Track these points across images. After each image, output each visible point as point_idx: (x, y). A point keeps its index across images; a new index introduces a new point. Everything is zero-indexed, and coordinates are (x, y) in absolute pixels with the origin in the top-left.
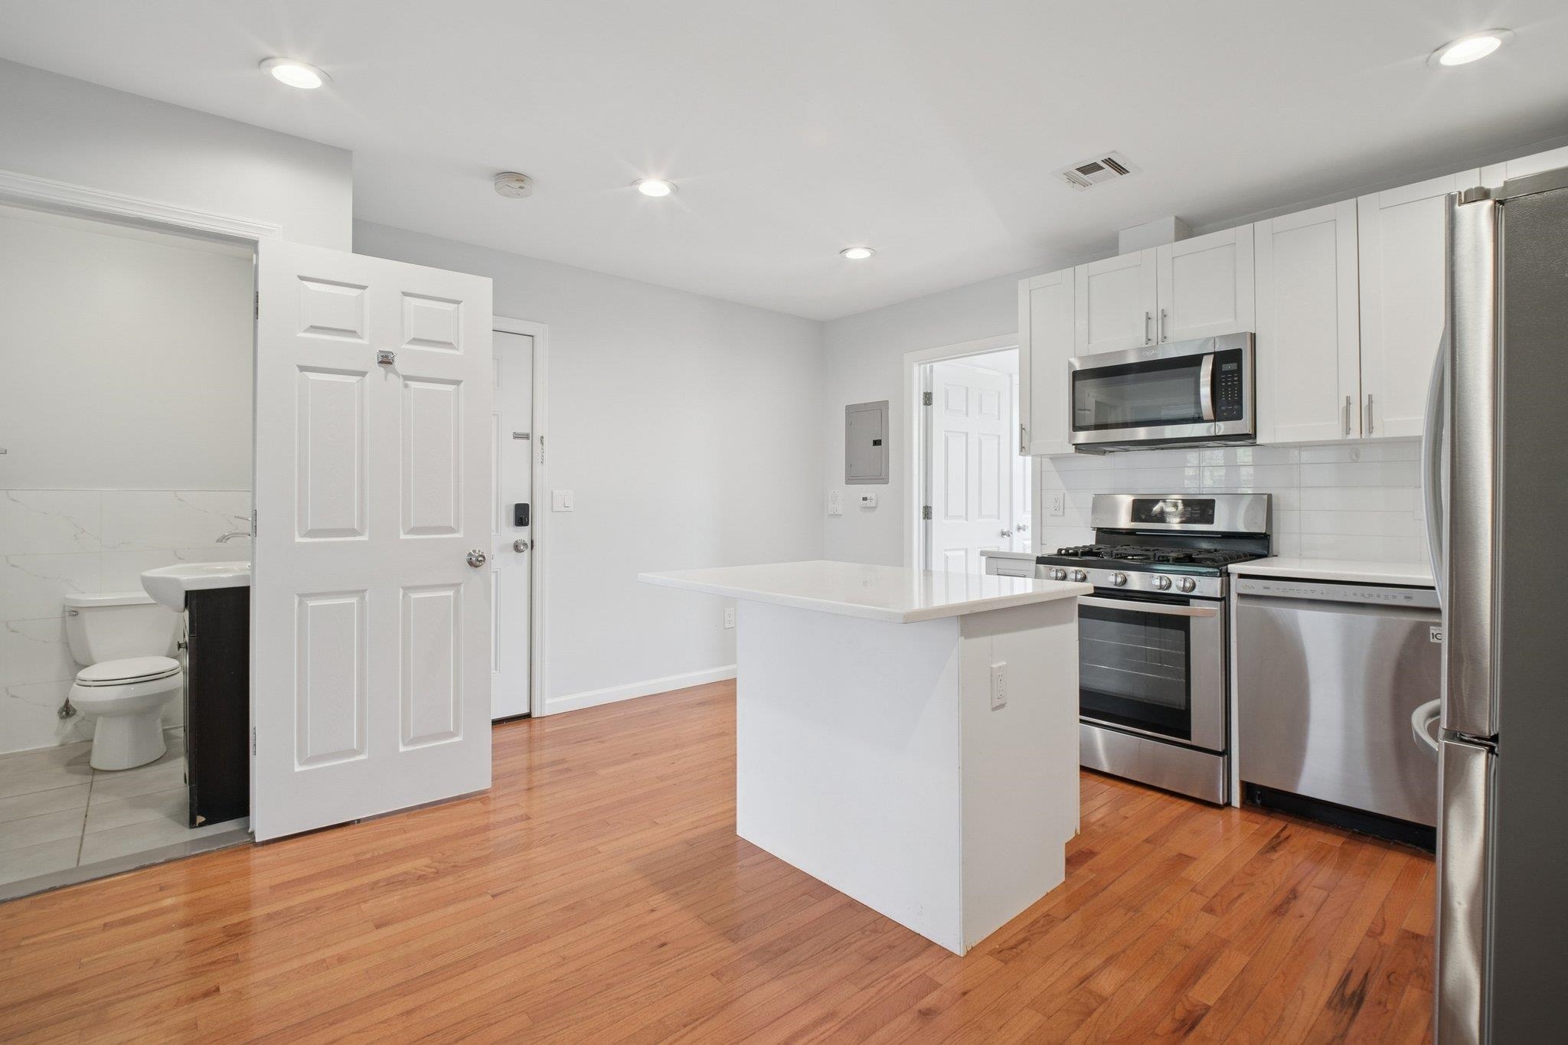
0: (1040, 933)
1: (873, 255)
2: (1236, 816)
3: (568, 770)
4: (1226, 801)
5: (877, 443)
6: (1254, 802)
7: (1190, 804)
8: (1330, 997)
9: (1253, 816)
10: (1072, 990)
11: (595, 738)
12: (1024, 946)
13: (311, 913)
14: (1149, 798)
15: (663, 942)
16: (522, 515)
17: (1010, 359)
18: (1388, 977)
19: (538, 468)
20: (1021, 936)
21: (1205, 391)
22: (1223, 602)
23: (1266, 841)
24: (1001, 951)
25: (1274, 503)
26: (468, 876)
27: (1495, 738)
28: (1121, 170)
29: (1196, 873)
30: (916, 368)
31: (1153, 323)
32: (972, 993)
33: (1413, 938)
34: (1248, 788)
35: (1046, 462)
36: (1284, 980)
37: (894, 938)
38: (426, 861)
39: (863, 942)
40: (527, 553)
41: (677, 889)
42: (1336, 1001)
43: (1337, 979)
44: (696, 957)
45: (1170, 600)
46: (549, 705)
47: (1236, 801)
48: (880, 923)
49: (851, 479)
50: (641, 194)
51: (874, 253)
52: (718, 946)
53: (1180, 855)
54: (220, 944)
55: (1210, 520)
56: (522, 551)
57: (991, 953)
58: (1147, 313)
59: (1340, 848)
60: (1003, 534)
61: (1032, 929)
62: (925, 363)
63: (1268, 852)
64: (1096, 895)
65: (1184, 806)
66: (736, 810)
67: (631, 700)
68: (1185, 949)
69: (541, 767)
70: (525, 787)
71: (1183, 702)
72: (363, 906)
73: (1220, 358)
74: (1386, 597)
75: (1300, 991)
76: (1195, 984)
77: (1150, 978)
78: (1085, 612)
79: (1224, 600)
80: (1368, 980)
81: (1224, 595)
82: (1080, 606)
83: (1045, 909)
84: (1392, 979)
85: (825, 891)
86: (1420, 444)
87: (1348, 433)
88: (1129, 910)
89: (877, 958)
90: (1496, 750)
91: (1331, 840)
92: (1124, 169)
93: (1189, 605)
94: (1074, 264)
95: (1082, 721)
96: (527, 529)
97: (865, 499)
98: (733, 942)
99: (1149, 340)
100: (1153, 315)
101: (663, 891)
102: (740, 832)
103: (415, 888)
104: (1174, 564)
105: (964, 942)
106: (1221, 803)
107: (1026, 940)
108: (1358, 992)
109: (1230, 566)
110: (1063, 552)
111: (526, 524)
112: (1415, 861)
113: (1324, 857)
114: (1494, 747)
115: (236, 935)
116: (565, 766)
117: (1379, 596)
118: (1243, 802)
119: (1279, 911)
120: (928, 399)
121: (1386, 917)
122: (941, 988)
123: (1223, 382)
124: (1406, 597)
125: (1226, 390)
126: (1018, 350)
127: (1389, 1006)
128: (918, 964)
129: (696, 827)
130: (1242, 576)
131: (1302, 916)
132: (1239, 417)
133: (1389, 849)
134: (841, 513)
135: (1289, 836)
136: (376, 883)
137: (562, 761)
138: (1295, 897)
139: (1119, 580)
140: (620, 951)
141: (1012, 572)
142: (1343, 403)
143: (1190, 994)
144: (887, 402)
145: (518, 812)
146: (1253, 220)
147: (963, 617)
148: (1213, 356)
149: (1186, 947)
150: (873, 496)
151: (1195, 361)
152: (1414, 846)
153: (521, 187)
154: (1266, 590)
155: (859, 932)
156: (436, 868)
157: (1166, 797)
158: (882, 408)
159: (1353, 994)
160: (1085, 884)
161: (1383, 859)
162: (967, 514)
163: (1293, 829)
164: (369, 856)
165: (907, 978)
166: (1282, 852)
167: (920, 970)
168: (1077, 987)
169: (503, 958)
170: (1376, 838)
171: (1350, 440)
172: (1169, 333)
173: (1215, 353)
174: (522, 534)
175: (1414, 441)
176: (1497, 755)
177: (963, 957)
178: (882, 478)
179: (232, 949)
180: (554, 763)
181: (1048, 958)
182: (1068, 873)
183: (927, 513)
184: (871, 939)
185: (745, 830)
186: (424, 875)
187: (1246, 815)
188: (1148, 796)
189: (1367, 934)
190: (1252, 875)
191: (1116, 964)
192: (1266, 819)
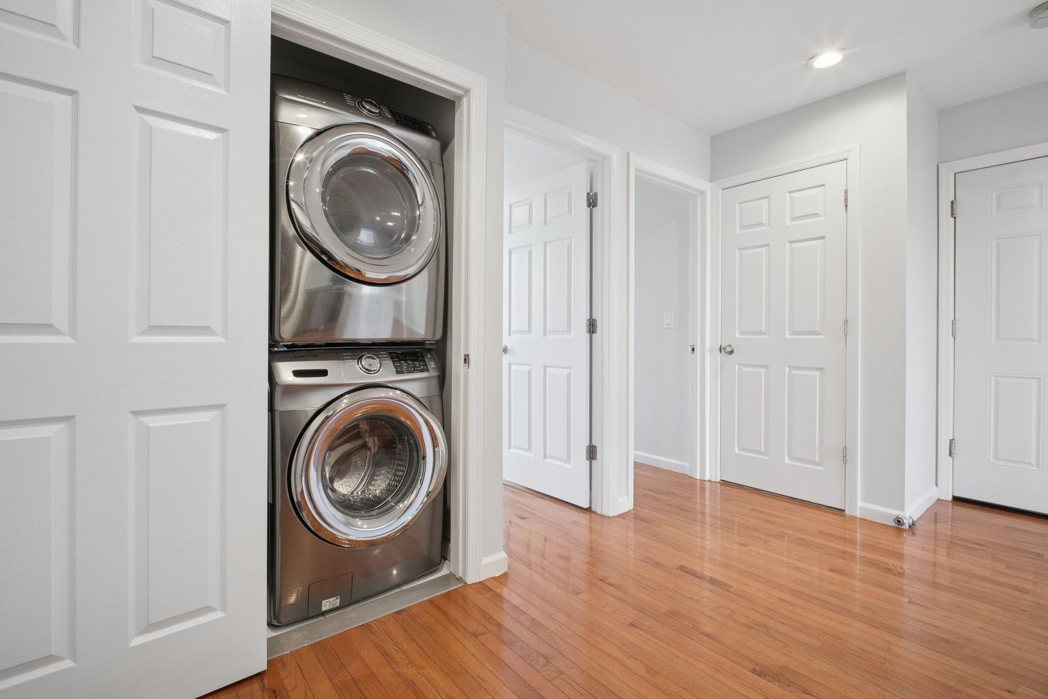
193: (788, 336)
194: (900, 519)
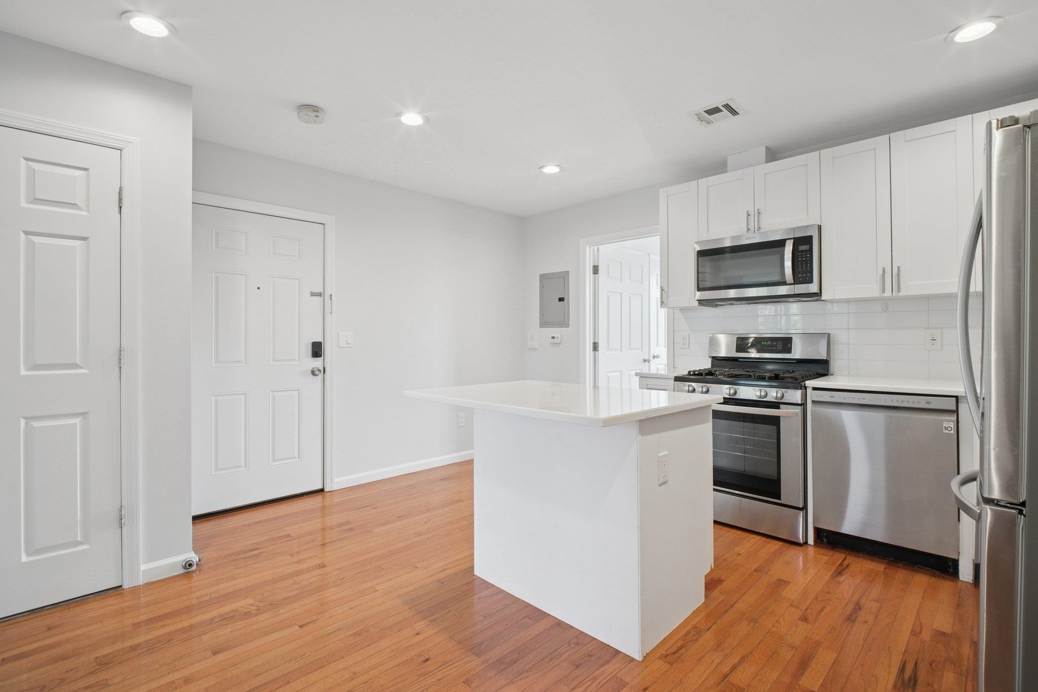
0: (692, 641)
1: (561, 170)
2: (811, 551)
3: (351, 529)
4: (804, 541)
5: (561, 300)
6: (822, 541)
7: (781, 543)
8: (895, 681)
9: (823, 551)
10: (720, 683)
11: (370, 506)
12: (683, 651)
13: (163, 645)
14: (753, 540)
15: (426, 658)
16: (317, 350)
17: (654, 242)
18: (931, 665)
19: (328, 316)
20: (680, 644)
21: (788, 264)
22: (803, 407)
23: (834, 568)
24: (667, 656)
25: (831, 339)
26: (282, 611)
27: (1023, 504)
28: (734, 112)
29: (791, 593)
30: (588, 249)
31: (751, 218)
32: (650, 689)
33: (942, 635)
34: (818, 532)
35: (677, 312)
36: (862, 670)
37: (591, 648)
38: (250, 601)
39: (570, 652)
40: (321, 376)
41: (434, 617)
42: (899, 684)
43: (898, 668)
44: (451, 669)
45: (766, 405)
46: (336, 483)
47: (811, 541)
48: (581, 638)
49: (544, 324)
50: (403, 124)
51: (562, 169)
52: (467, 659)
53: (780, 580)
54: (92, 672)
55: (789, 351)
56: (317, 375)
57: (660, 658)
58: (748, 211)
59: (884, 572)
60: (645, 361)
61: (686, 638)
62: (594, 246)
63: (836, 576)
64: (727, 611)
65: (777, 545)
66: (473, 555)
67: (394, 477)
68: (792, 649)
69: (331, 528)
70: (320, 543)
71: (775, 474)
72: (203, 637)
73: (798, 242)
74: (914, 402)
75: (874, 678)
76: (803, 675)
77: (771, 672)
78: (717, 414)
79: (803, 405)
80: (918, 667)
81: (803, 402)
82: (714, 411)
83: (694, 622)
84: (933, 665)
85: (539, 615)
86: (957, 299)
87: (883, 292)
88: (750, 622)
89: (581, 664)
90: (1024, 512)
91: (877, 567)
92: (736, 112)
93: (779, 409)
94: (697, 178)
95: (714, 490)
96: (321, 359)
97: (553, 338)
98: (477, 656)
99: (749, 229)
100: (752, 213)
101: (424, 619)
102: (477, 572)
103: (242, 622)
104: (769, 381)
105: (642, 650)
106: (801, 542)
107: (684, 647)
108: (913, 676)
109: (806, 382)
110: (692, 373)
111: (320, 356)
112: (933, 580)
113: (874, 579)
114: (1022, 510)
115: (106, 664)
116: (349, 526)
117: (908, 402)
118: (815, 541)
119: (851, 619)
120: (596, 270)
121: (921, 621)
122: (629, 685)
123: (800, 258)
124: (927, 403)
125: (802, 264)
126: (659, 236)
127: (936, 687)
128: (610, 668)
129: (445, 570)
130: (814, 389)
131: (866, 622)
132: (811, 281)
133: (915, 572)
134: (536, 347)
135: (848, 565)
136: (212, 619)
137: (347, 523)
138: (860, 609)
139: (732, 392)
140: (395, 666)
141: (658, 387)
142: (881, 272)
143: (801, 683)
144: (568, 272)
145: (317, 562)
146: (819, 149)
147: (641, 421)
148: (792, 240)
149: (793, 647)
150: (559, 336)
151: (781, 243)
152: (931, 569)
153: (317, 116)
154: (832, 398)
155: (566, 645)
156: (257, 606)
157: (764, 539)
158: (563, 277)
159: (910, 678)
160: (719, 604)
161: (912, 578)
162: (621, 348)
163: (851, 559)
164: (207, 598)
165: (603, 680)
166: (845, 576)
167: (612, 672)
168: (722, 681)
169: (309, 675)
170: (906, 564)
171: (884, 297)
172: (762, 225)
173: (794, 239)
174: (317, 363)
175: (951, 296)
176: (1025, 516)
177: (643, 661)
178: (564, 323)
179: (103, 676)
180: (341, 525)
181: (700, 660)
182: (706, 596)
183: (595, 347)
184: (575, 650)
185: (481, 570)
186: (249, 612)
187: (818, 550)
188: (752, 538)
189: (911, 634)
190: (829, 593)
191: (747, 663)
192: (831, 553)
193: (23, 372)
194: (188, 564)
